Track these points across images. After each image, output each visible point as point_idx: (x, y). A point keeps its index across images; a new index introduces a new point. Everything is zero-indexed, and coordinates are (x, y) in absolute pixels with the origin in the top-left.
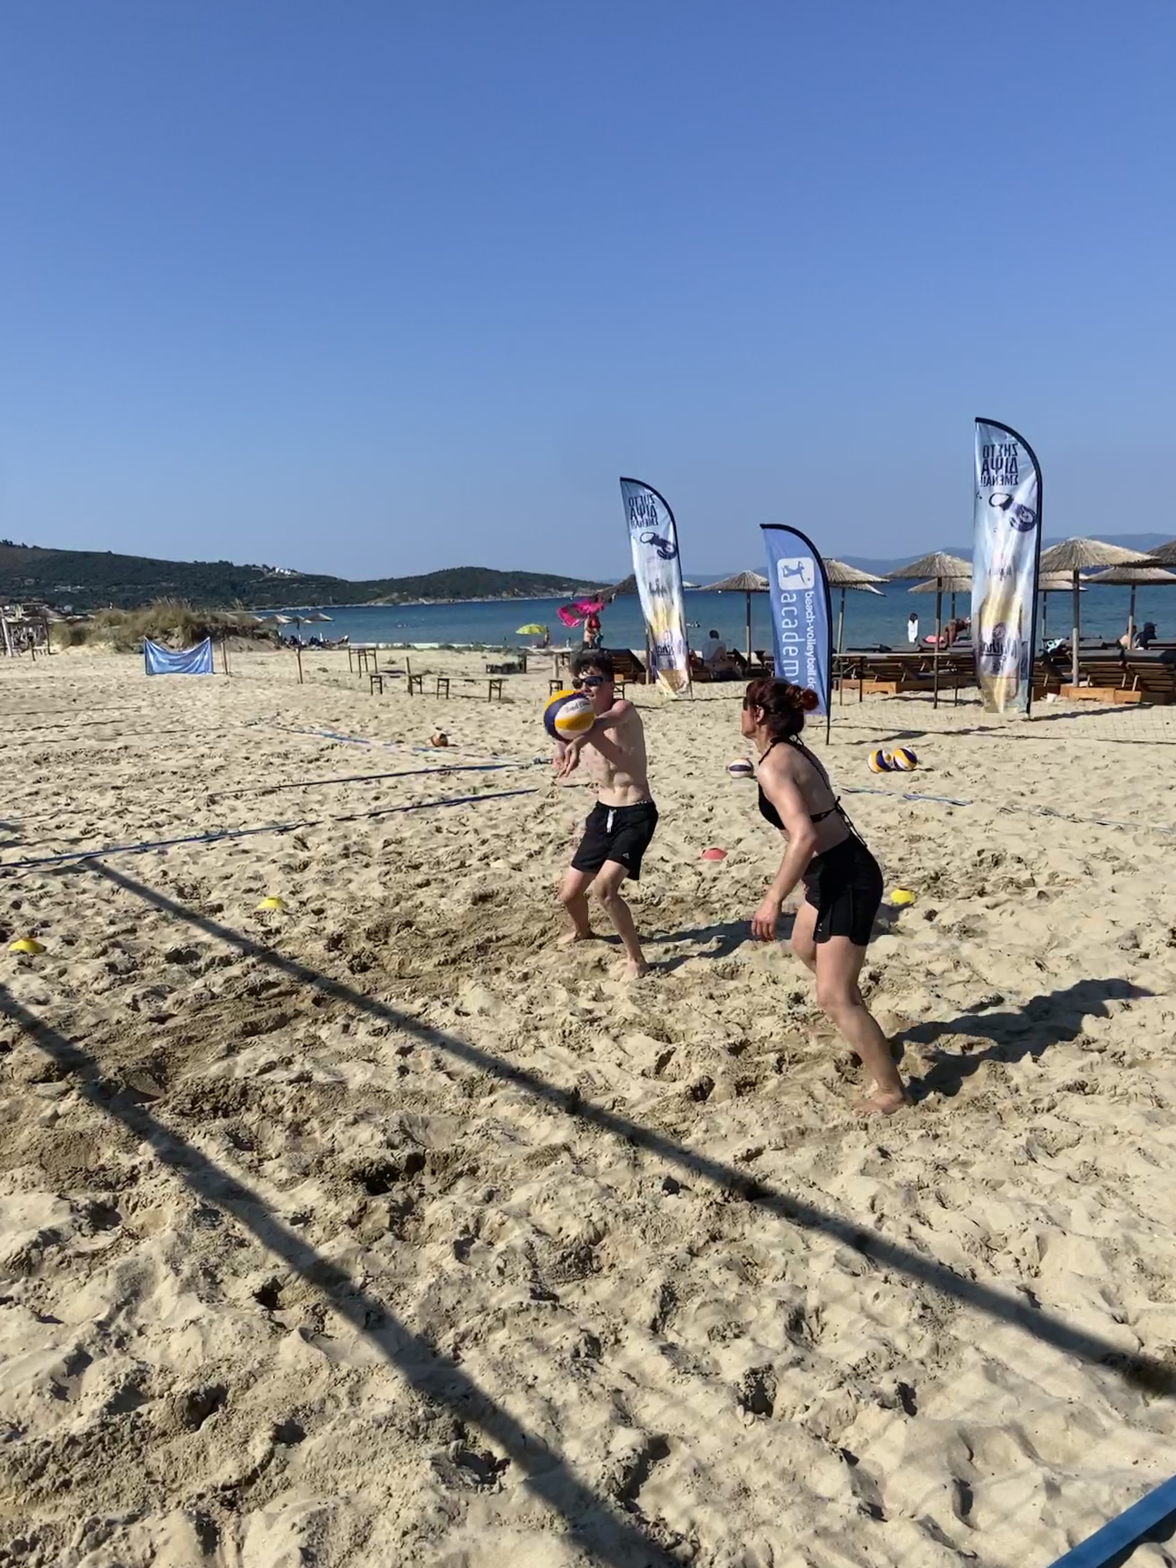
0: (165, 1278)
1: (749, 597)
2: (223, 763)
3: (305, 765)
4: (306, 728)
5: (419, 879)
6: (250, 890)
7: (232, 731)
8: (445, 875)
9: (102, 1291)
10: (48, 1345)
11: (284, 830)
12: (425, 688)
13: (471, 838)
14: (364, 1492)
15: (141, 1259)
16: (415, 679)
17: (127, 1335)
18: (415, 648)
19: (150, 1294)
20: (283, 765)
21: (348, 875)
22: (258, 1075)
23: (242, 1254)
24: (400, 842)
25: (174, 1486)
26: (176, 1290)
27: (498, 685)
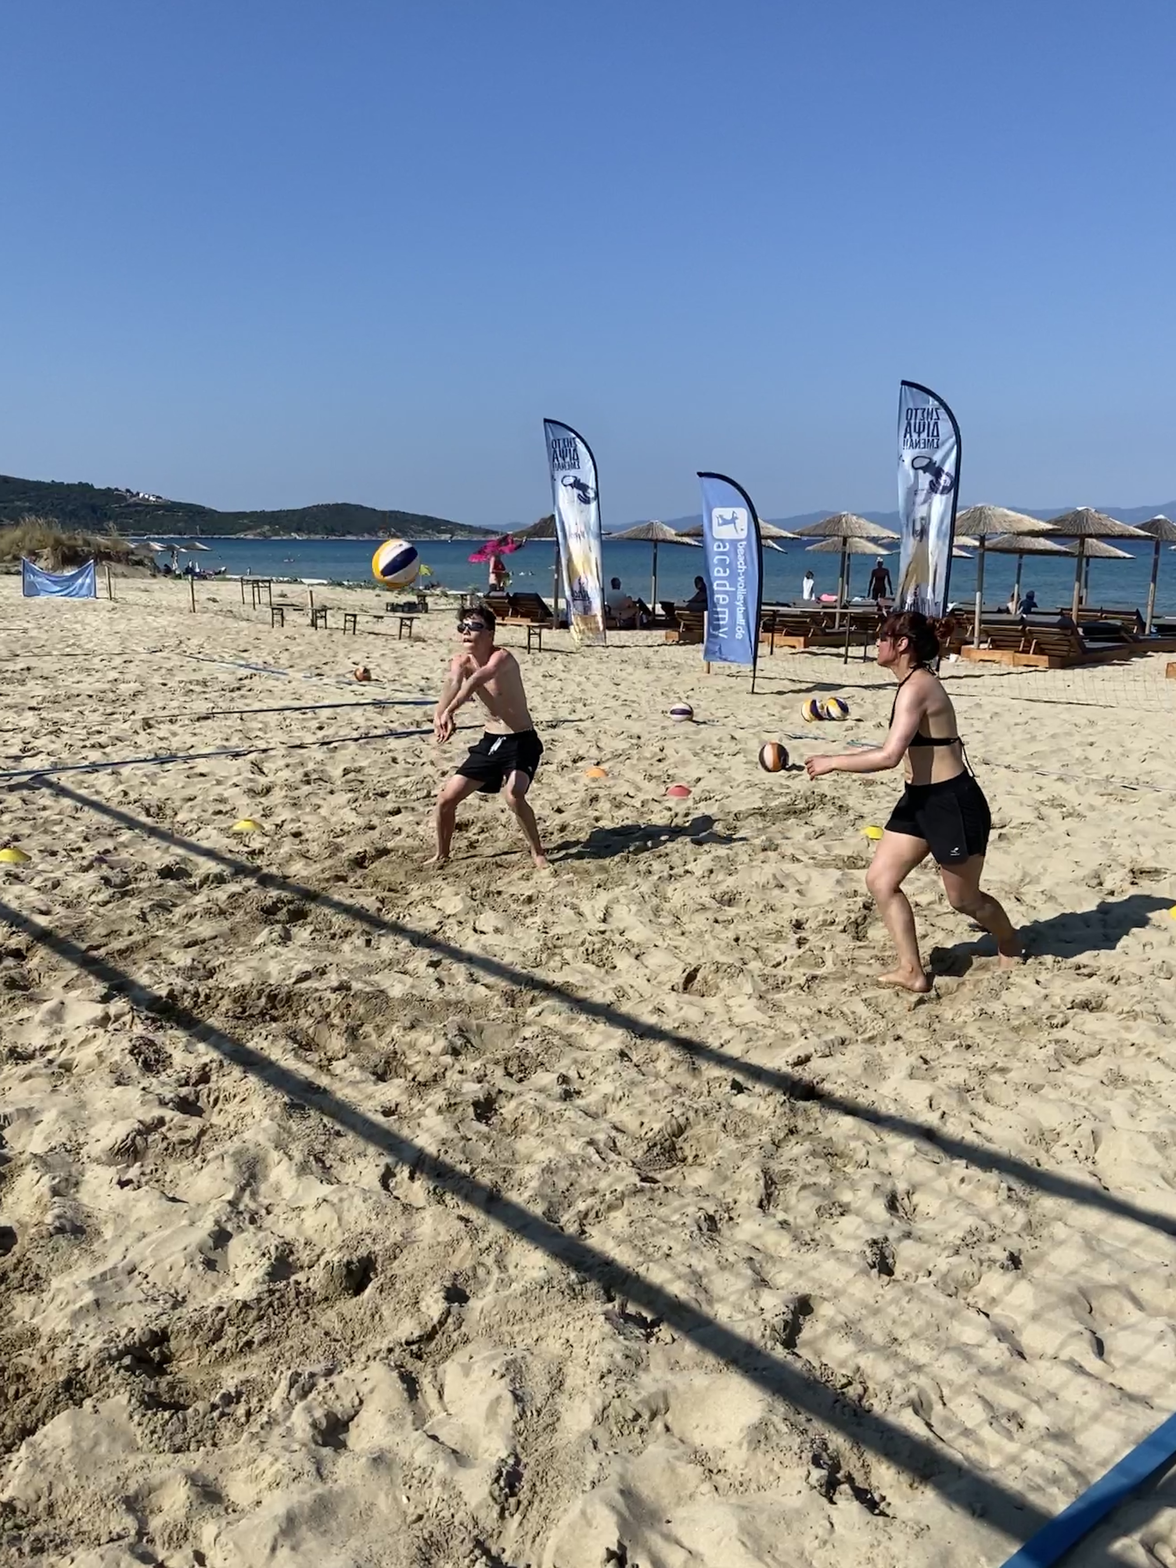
0: (279, 1162)
1: (656, 547)
2: (140, 688)
3: (228, 694)
4: (216, 657)
5: (390, 807)
6: (220, 812)
7: (138, 657)
8: (415, 804)
9: (221, 1174)
10: (185, 1222)
11: (237, 755)
12: (331, 622)
13: (428, 769)
14: (543, 1344)
15: (251, 1145)
16: (320, 613)
17: (256, 1213)
19: (266, 1177)
20: (205, 692)
21: (315, 800)
22: (295, 983)
23: (342, 1144)
24: (359, 770)
25: (357, 1342)
26: (294, 1173)
27: (408, 623)
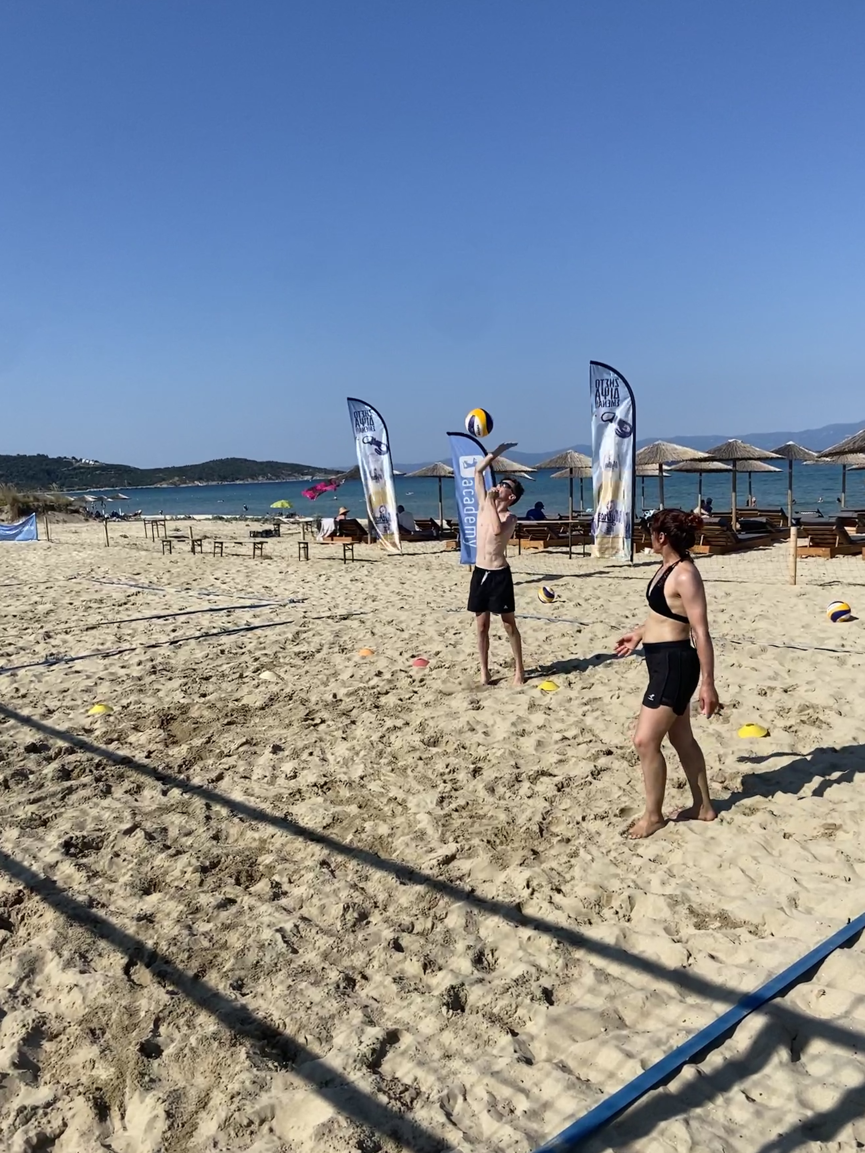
0: (52, 960)
1: (440, 481)
2: (53, 608)
3: (116, 608)
4: (115, 580)
7: (58, 584)
9: (8, 970)
11: (106, 656)
12: (204, 549)
13: (246, 657)
15: (33, 948)
16: (197, 543)
17: (29, 997)
18: (194, 519)
19: (42, 971)
20: (99, 608)
21: (157, 686)
26: (60, 967)
27: (260, 546)
